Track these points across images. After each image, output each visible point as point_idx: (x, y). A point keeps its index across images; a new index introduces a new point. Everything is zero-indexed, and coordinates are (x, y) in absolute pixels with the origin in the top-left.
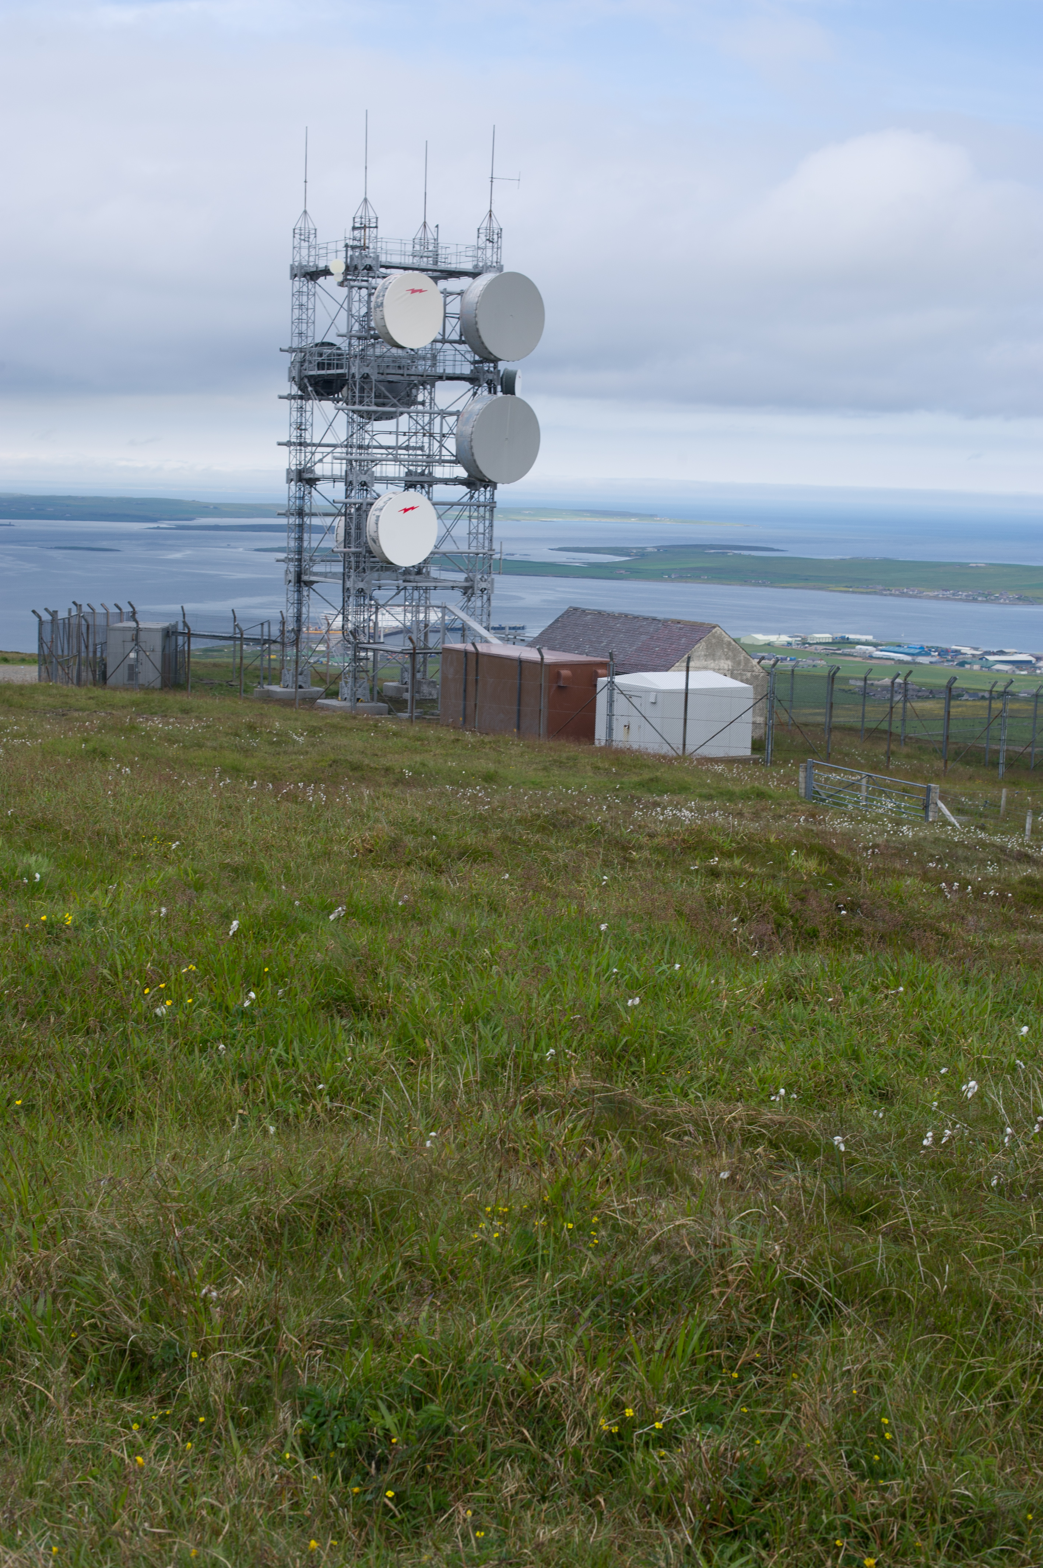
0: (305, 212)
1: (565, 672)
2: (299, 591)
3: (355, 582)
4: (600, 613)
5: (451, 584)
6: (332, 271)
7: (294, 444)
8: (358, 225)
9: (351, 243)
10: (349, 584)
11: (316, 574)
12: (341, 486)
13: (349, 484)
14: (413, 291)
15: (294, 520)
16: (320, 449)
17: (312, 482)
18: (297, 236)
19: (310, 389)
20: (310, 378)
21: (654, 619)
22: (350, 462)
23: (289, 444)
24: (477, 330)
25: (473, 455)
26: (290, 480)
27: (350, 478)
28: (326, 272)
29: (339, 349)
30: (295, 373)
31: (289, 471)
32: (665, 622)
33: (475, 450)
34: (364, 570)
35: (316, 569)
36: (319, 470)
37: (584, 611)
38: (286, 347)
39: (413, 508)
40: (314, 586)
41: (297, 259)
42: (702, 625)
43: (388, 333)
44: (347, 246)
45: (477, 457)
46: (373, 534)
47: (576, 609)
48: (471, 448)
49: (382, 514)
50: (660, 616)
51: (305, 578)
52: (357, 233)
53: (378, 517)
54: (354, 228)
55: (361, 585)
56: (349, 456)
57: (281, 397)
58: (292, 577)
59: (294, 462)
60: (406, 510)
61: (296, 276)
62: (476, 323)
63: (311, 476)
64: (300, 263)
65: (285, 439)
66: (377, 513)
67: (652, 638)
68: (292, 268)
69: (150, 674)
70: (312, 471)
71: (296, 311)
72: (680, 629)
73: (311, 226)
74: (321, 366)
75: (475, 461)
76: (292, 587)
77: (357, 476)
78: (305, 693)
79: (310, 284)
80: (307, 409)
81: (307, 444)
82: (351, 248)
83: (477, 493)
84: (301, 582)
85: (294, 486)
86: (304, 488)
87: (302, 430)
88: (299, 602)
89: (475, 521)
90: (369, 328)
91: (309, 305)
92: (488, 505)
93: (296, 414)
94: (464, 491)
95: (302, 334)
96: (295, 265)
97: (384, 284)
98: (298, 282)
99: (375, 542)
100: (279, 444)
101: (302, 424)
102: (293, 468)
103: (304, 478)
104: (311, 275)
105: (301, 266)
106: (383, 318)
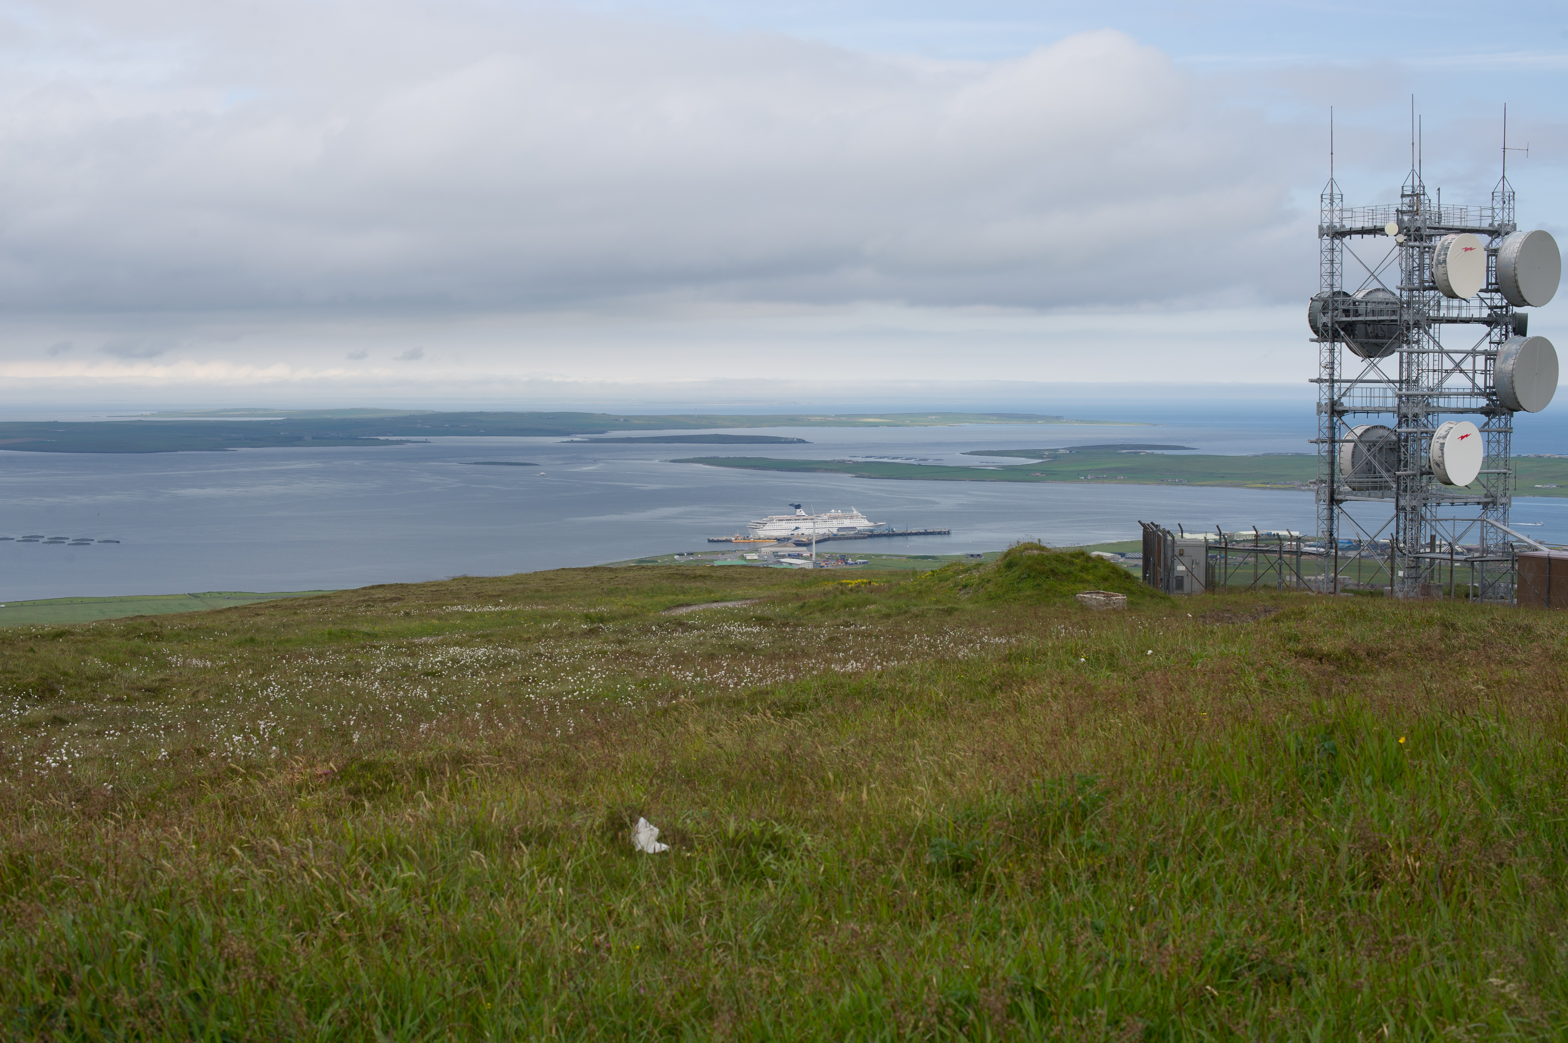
2: (1331, 509)
5: (1478, 500)
6: (1387, 231)
7: (1326, 381)
8: (1406, 193)
9: (1401, 208)
10: (1402, 503)
13: (1403, 416)
14: (1466, 249)
17: (1341, 413)
20: (1339, 323)
22: (1402, 396)
23: (1319, 381)
24: (1516, 281)
25: (1513, 388)
26: (1319, 412)
27: (1403, 410)
31: (1319, 405)
33: (1516, 385)
34: (1416, 490)
36: (1346, 402)
39: (1467, 436)
41: (1327, 219)
43: (1450, 286)
44: (1397, 211)
45: (1517, 390)
46: (1437, 459)
48: (1512, 382)
49: (1447, 441)
51: (1337, 497)
52: (1407, 200)
53: (1443, 445)
54: (1403, 196)
58: (1325, 496)
59: (1324, 396)
60: (1462, 437)
62: (1516, 275)
63: (1342, 409)
66: (1441, 441)
68: (1321, 228)
70: (1342, 404)
75: (1514, 393)
76: (1324, 506)
77: (1410, 408)
79: (1336, 241)
80: (1336, 350)
81: (1337, 381)
82: (1403, 212)
83: (1494, 420)
84: (1333, 501)
85: (1325, 417)
86: (1335, 419)
87: (1332, 368)
88: (1331, 519)
89: (1494, 445)
90: (1422, 281)
91: (1337, 261)
92: (1507, 431)
93: (1326, 354)
94: (1484, 419)
95: (1332, 286)
96: (1325, 225)
97: (1443, 244)
98: (1327, 240)
99: (1438, 465)
100: (1312, 381)
101: (1333, 363)
102: (1323, 402)
103: (1335, 410)
104: (1340, 234)
105: (1331, 226)
106: (1446, 274)
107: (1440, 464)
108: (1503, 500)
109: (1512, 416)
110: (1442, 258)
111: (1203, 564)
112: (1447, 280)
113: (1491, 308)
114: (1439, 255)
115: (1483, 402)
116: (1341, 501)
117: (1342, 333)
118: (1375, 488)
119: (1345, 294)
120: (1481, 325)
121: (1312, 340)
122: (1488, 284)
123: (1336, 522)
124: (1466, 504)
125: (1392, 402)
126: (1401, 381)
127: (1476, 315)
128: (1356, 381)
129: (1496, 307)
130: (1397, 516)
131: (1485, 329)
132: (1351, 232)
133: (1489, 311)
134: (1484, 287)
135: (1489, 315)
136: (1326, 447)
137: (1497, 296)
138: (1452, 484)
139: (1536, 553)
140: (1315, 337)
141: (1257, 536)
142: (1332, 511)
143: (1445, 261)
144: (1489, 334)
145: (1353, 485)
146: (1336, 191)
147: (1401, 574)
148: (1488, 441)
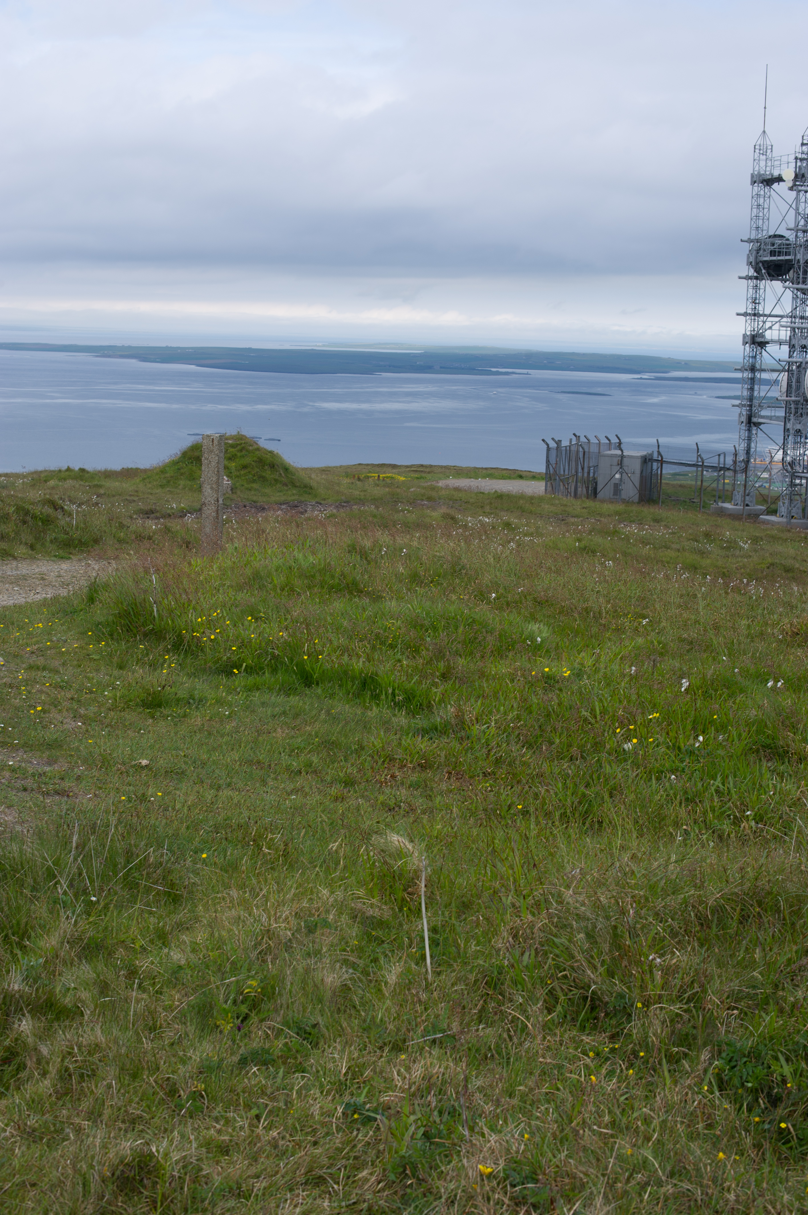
0: (764, 132)
2: (749, 430)
3: (793, 424)
6: (784, 178)
7: (750, 314)
8: (806, 142)
9: (800, 156)
10: (789, 426)
11: (763, 417)
12: (786, 348)
13: (792, 347)
15: (747, 375)
16: (770, 319)
17: (762, 344)
18: (757, 151)
19: (763, 271)
20: (763, 262)
22: (793, 329)
23: (745, 314)
26: (745, 343)
27: (793, 342)
28: (780, 179)
29: (788, 240)
30: (752, 259)
31: (744, 336)
34: (802, 415)
35: (763, 413)
36: (768, 335)
38: (746, 239)
40: (762, 427)
41: (757, 169)
44: (796, 158)
51: (754, 420)
52: (805, 148)
54: (803, 144)
55: (798, 427)
56: (793, 325)
57: (740, 278)
58: (744, 419)
59: (749, 329)
61: (755, 182)
63: (762, 340)
64: (759, 173)
65: (743, 311)
68: (752, 176)
69: (630, 491)
70: (763, 336)
71: (755, 210)
73: (769, 143)
74: (773, 253)
76: (743, 426)
77: (799, 340)
78: (751, 510)
79: (766, 188)
80: (760, 287)
81: (760, 315)
82: (802, 160)
84: (751, 424)
85: (748, 347)
86: (756, 349)
87: (756, 303)
88: (749, 438)
91: (765, 206)
93: (752, 291)
95: (758, 228)
96: (755, 174)
98: (757, 187)
101: (756, 299)
102: (746, 334)
103: (757, 342)
104: (769, 182)
105: (762, 174)
116: (760, 424)
123: (753, 442)
125: (787, 335)
130: (785, 437)
132: (773, 179)
136: (749, 374)
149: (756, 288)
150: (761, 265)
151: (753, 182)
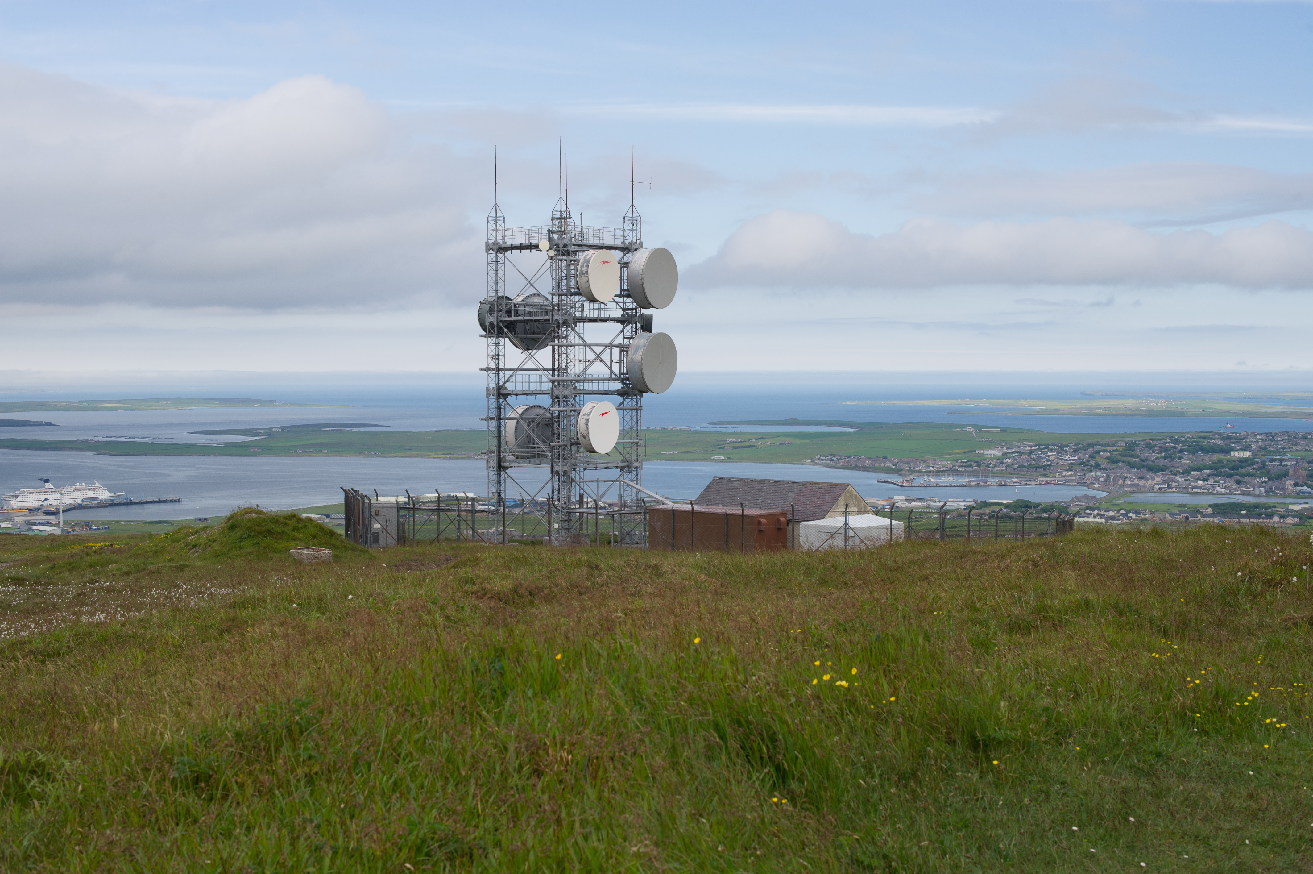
0: (496, 206)
1: (763, 521)
2: (499, 475)
3: (562, 466)
4: (744, 480)
5: (616, 465)
6: (540, 247)
7: (493, 369)
8: (555, 216)
9: (551, 228)
10: (556, 468)
13: (555, 398)
14: (604, 262)
17: (506, 396)
18: (492, 222)
20: (503, 322)
21: (794, 482)
22: (553, 382)
23: (488, 369)
24: (643, 288)
25: (642, 374)
26: (488, 395)
27: (555, 393)
28: (531, 247)
31: (488, 389)
32: (804, 484)
33: (644, 371)
36: (510, 387)
37: (729, 479)
39: (606, 413)
41: (492, 237)
42: (837, 484)
43: (591, 292)
44: (549, 231)
45: (645, 376)
46: (583, 432)
47: (721, 478)
48: (642, 369)
49: (591, 417)
50: (798, 480)
51: (504, 464)
52: (556, 222)
53: (587, 420)
54: (553, 219)
55: (565, 468)
58: (494, 464)
59: (492, 382)
60: (603, 414)
61: (491, 250)
62: (643, 283)
63: (506, 392)
65: (485, 366)
66: (586, 417)
67: (799, 495)
68: (487, 244)
70: (506, 388)
71: (493, 275)
72: (820, 488)
73: (503, 215)
75: (643, 378)
76: (493, 472)
77: (561, 391)
79: (500, 255)
80: (501, 344)
81: (502, 369)
82: (553, 232)
83: (627, 400)
84: (501, 468)
85: (493, 399)
86: (501, 400)
87: (498, 359)
88: (499, 482)
89: (628, 420)
90: (569, 288)
91: (500, 271)
92: (638, 409)
93: (493, 348)
94: (619, 399)
95: (497, 291)
96: (490, 242)
97: (585, 258)
98: (492, 254)
99: (584, 437)
100: (481, 369)
101: (498, 355)
102: (491, 387)
103: (501, 393)
104: (503, 249)
105: (496, 243)
106: (588, 282)
107: (586, 436)
108: (636, 464)
109: (641, 396)
110: (584, 269)
111: (395, 522)
112: (589, 287)
113: (624, 310)
114: (582, 267)
115: (618, 386)
116: (507, 468)
117: (506, 330)
118: (534, 457)
119: (508, 298)
120: (616, 323)
121: (481, 336)
122: (621, 290)
123: (503, 485)
124: (607, 468)
125: (547, 386)
126: (553, 369)
127: (612, 316)
128: (517, 369)
129: (628, 309)
130: (552, 479)
131: (620, 326)
132: (512, 248)
133: (622, 313)
134: (618, 293)
135: (623, 315)
136: (494, 423)
137: (629, 300)
138: (595, 452)
139: (663, 507)
140: (484, 333)
141: (439, 498)
142: (500, 475)
143: (587, 272)
144: (622, 331)
145: (516, 454)
146: (499, 214)
147: (556, 526)
148: (623, 417)
149: (497, 345)
150: (501, 324)
151: (488, 250)
